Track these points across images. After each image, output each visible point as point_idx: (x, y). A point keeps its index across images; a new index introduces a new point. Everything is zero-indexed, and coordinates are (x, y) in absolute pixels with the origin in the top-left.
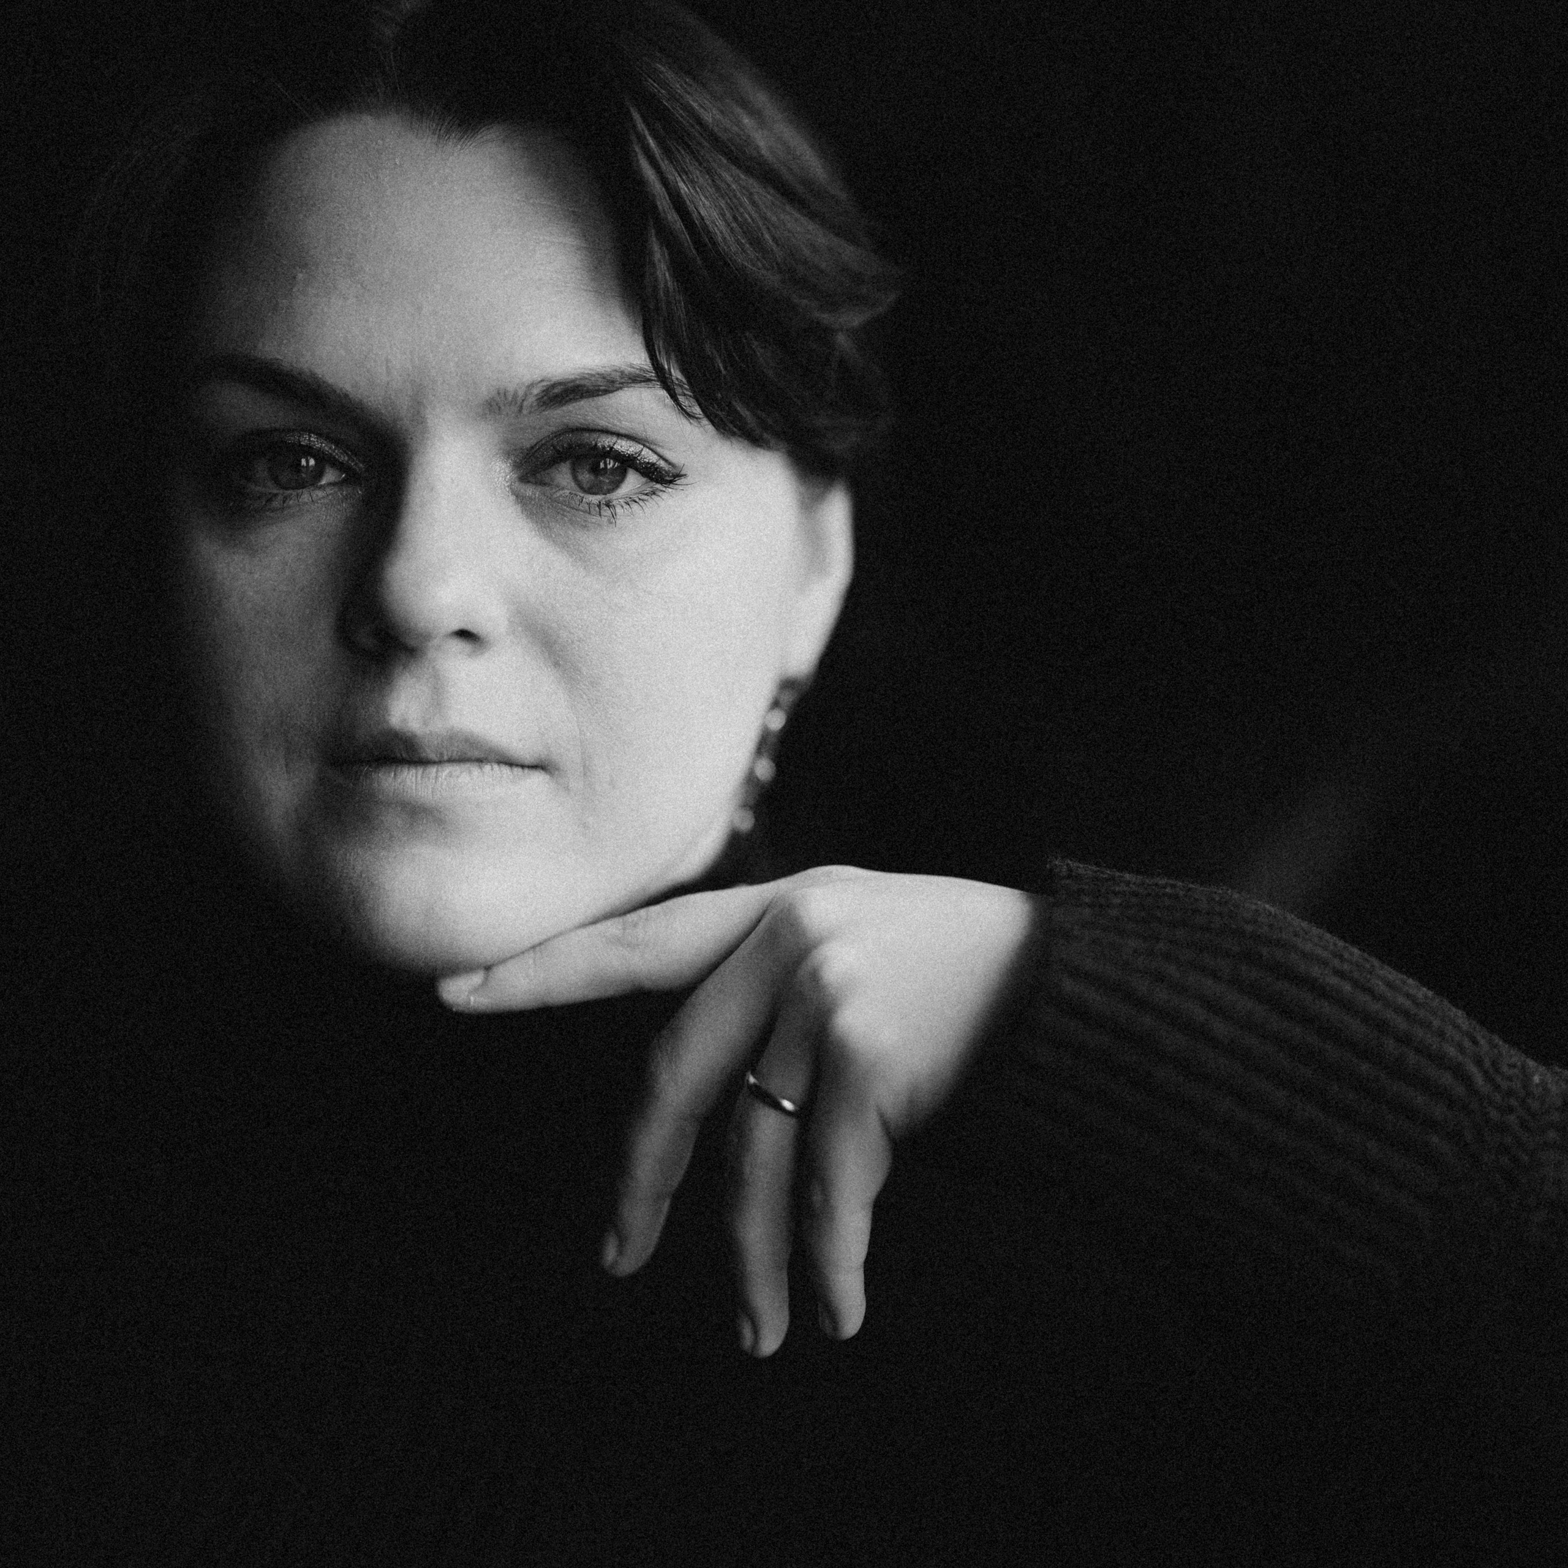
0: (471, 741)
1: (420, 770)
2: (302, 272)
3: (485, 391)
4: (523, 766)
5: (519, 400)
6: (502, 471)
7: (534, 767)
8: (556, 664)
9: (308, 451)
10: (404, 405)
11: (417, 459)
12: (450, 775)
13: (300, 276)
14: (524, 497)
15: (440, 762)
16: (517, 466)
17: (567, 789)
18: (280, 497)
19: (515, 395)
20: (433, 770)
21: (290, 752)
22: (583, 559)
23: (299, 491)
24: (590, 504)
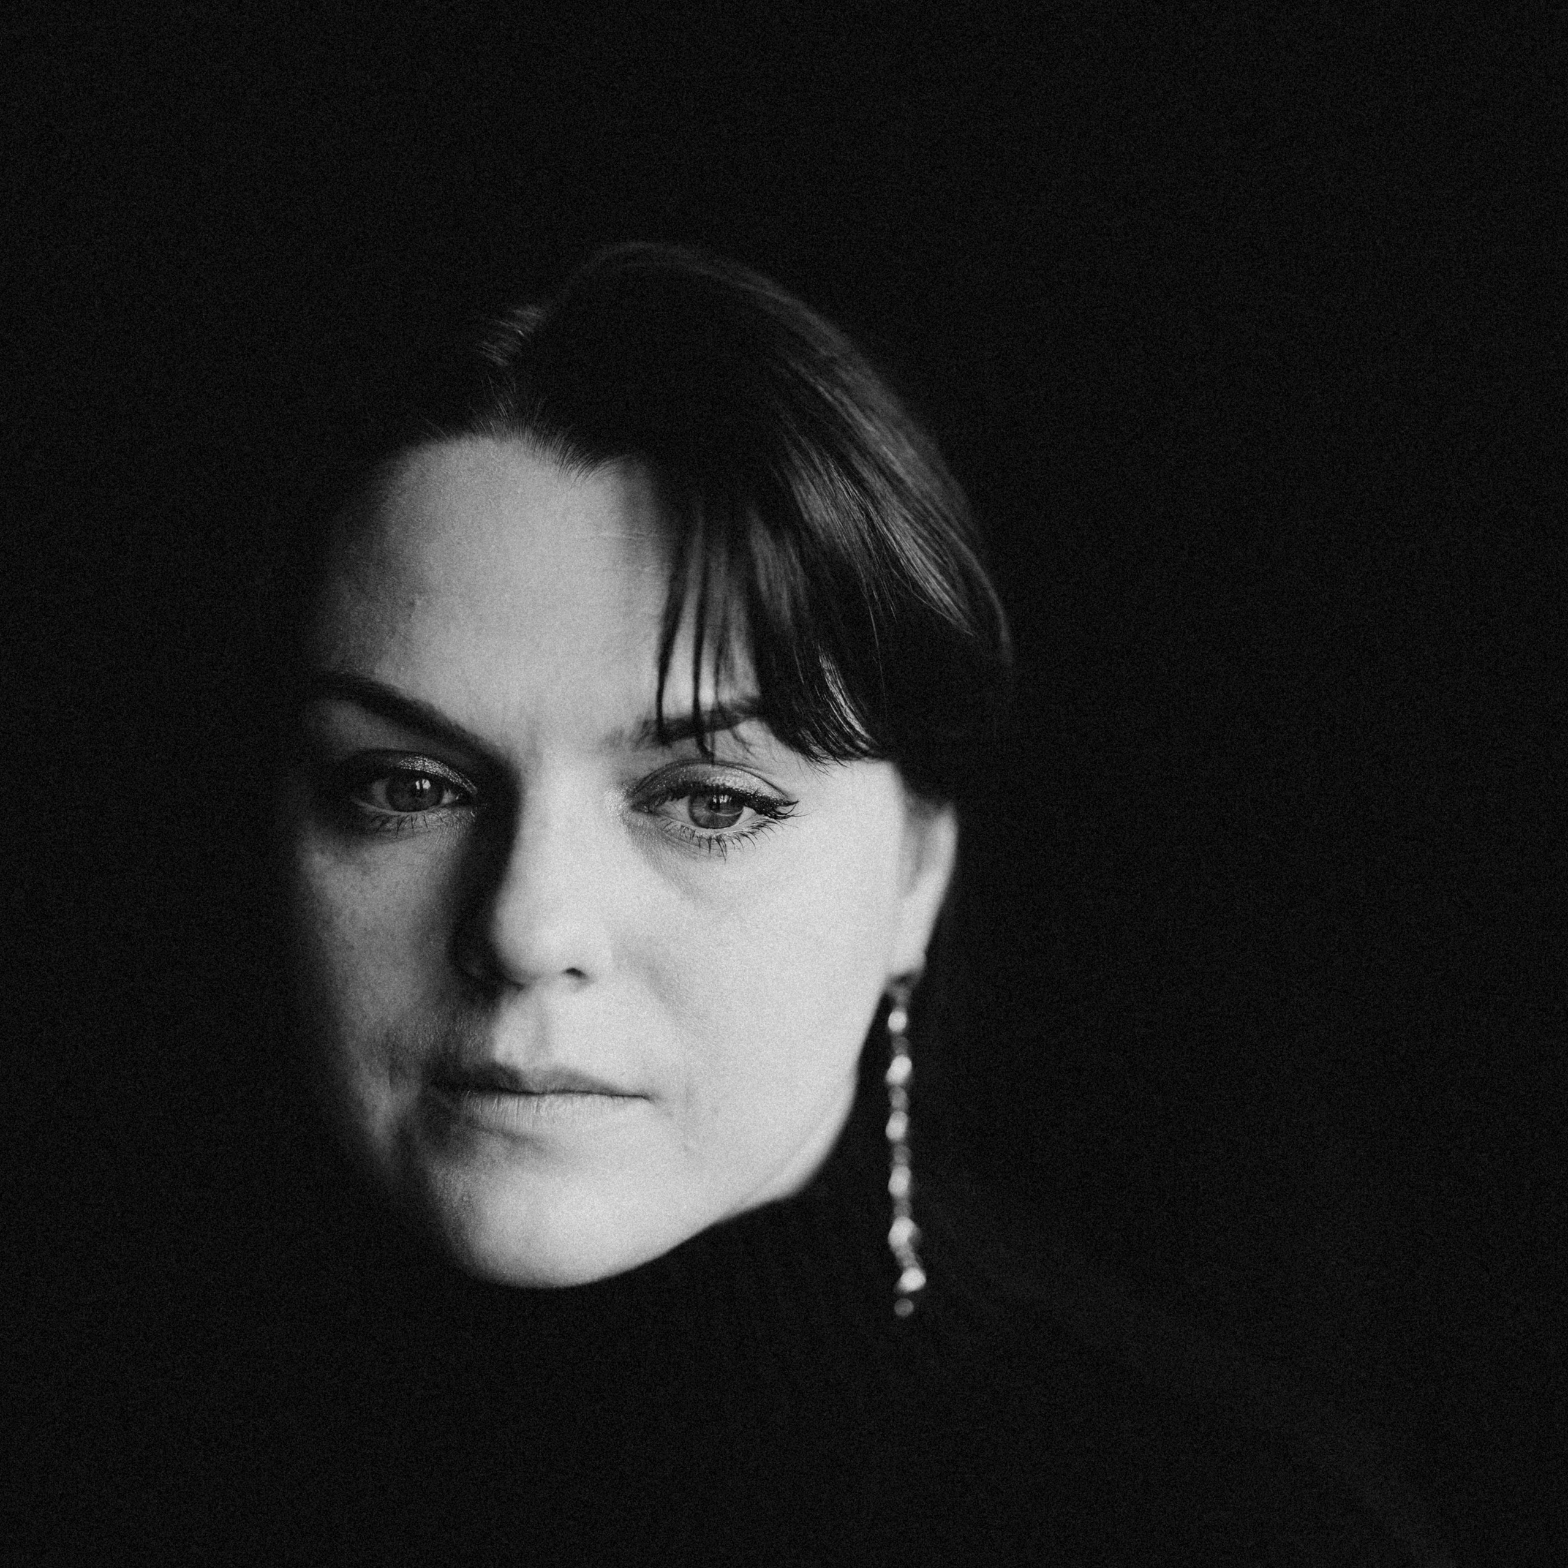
0: (574, 1077)
2: (420, 599)
3: (603, 732)
4: (629, 1096)
6: (615, 801)
7: (635, 1096)
8: (662, 997)
9: (424, 775)
11: (531, 792)
12: (554, 1104)
13: (418, 603)
14: (636, 826)
15: (542, 1094)
16: (630, 795)
17: (670, 1115)
18: (395, 820)
20: (534, 1100)
21: (395, 1070)
22: (691, 892)
23: (414, 814)
24: (701, 838)
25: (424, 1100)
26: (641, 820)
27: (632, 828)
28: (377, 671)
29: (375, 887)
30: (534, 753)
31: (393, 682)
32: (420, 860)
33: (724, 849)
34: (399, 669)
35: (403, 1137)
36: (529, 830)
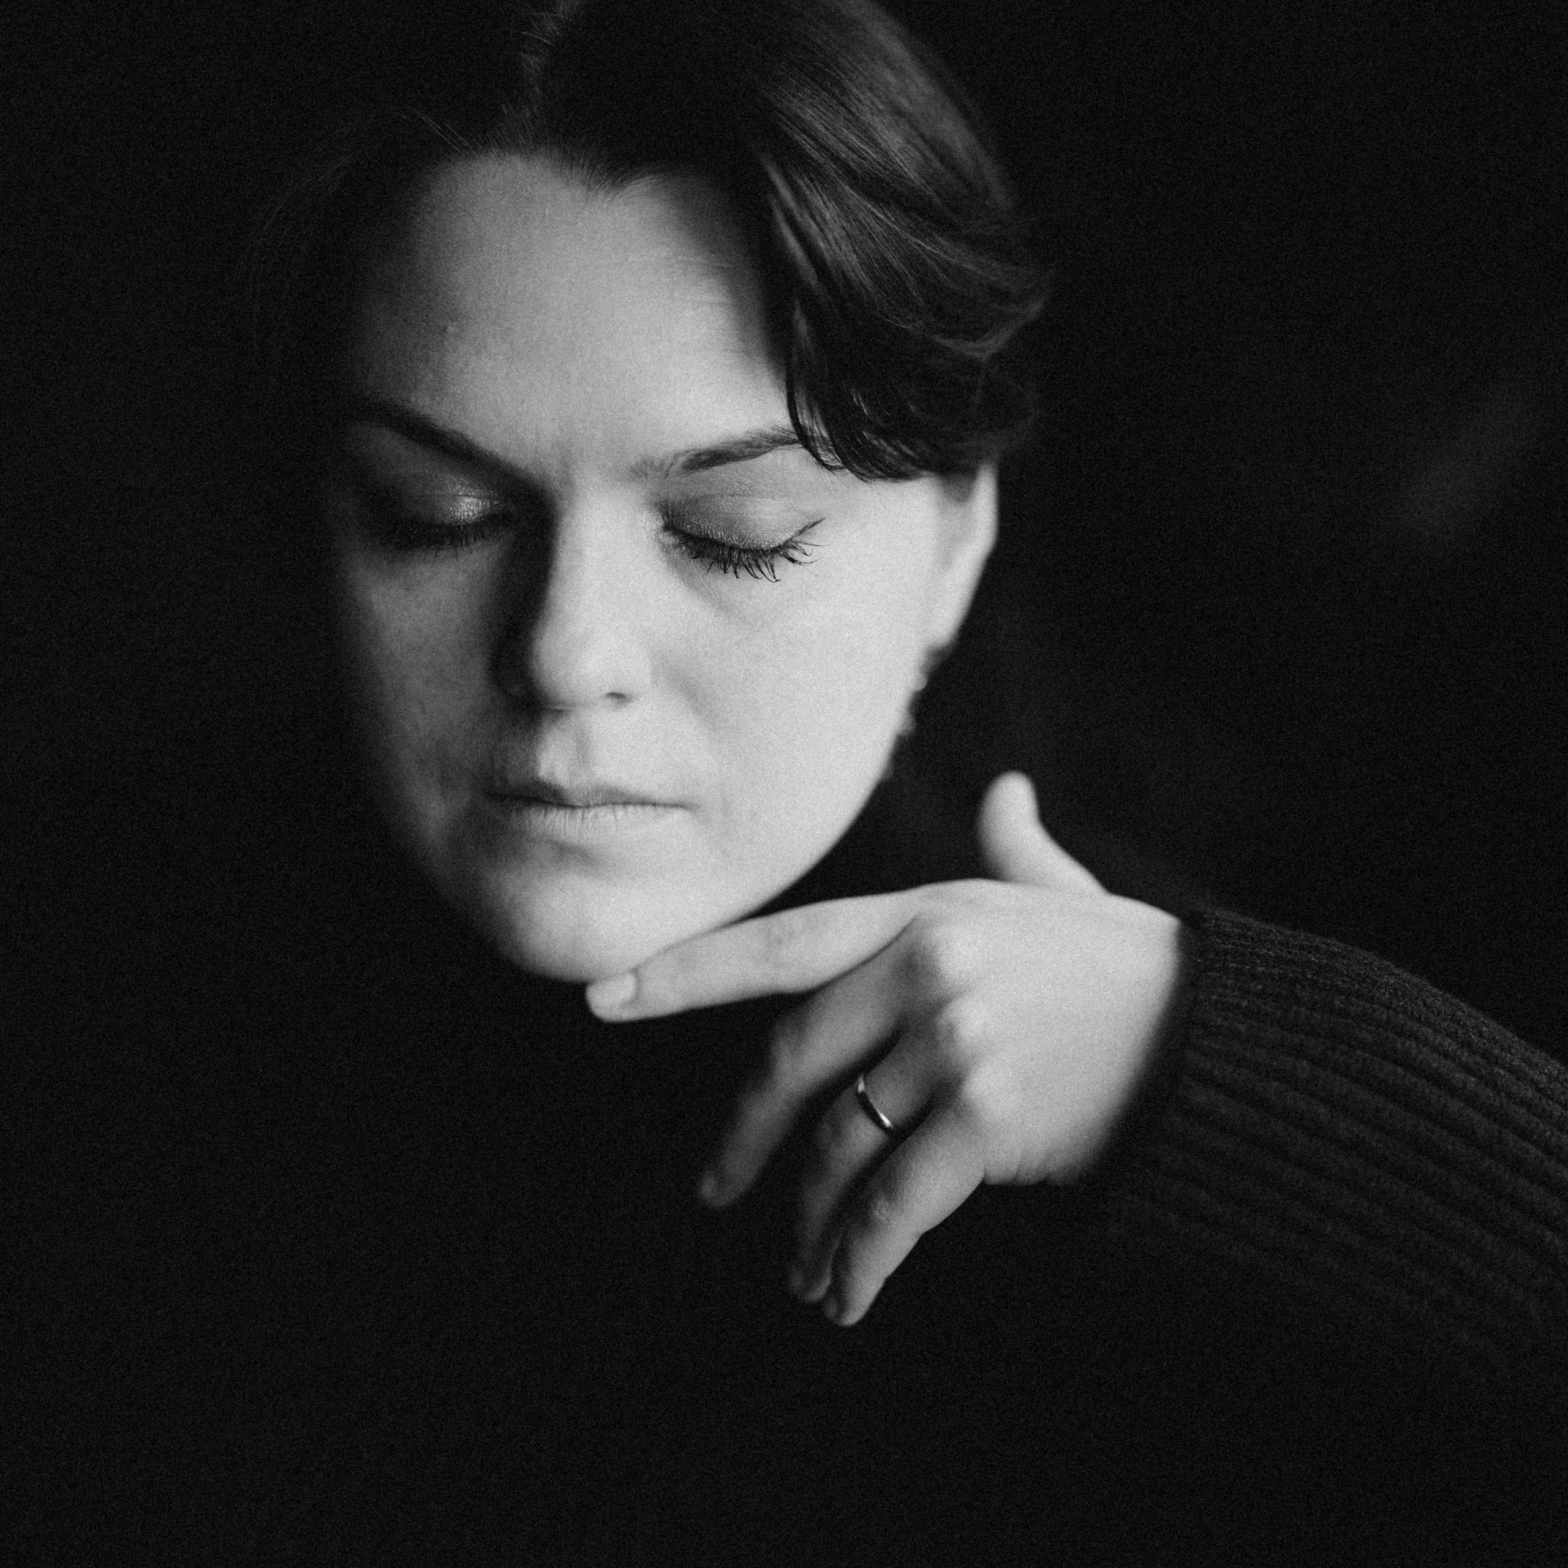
1: (569, 812)
2: (452, 325)
3: (632, 459)
4: (665, 805)
5: (665, 467)
6: (651, 520)
7: (675, 807)
8: (697, 711)
10: (553, 469)
11: (566, 520)
12: (596, 816)
14: (669, 546)
15: (588, 806)
17: (708, 822)
19: (662, 464)
20: (579, 813)
21: (446, 782)
22: (723, 607)
28: (413, 399)
30: (568, 481)
31: (427, 411)
34: (434, 399)
36: (565, 560)
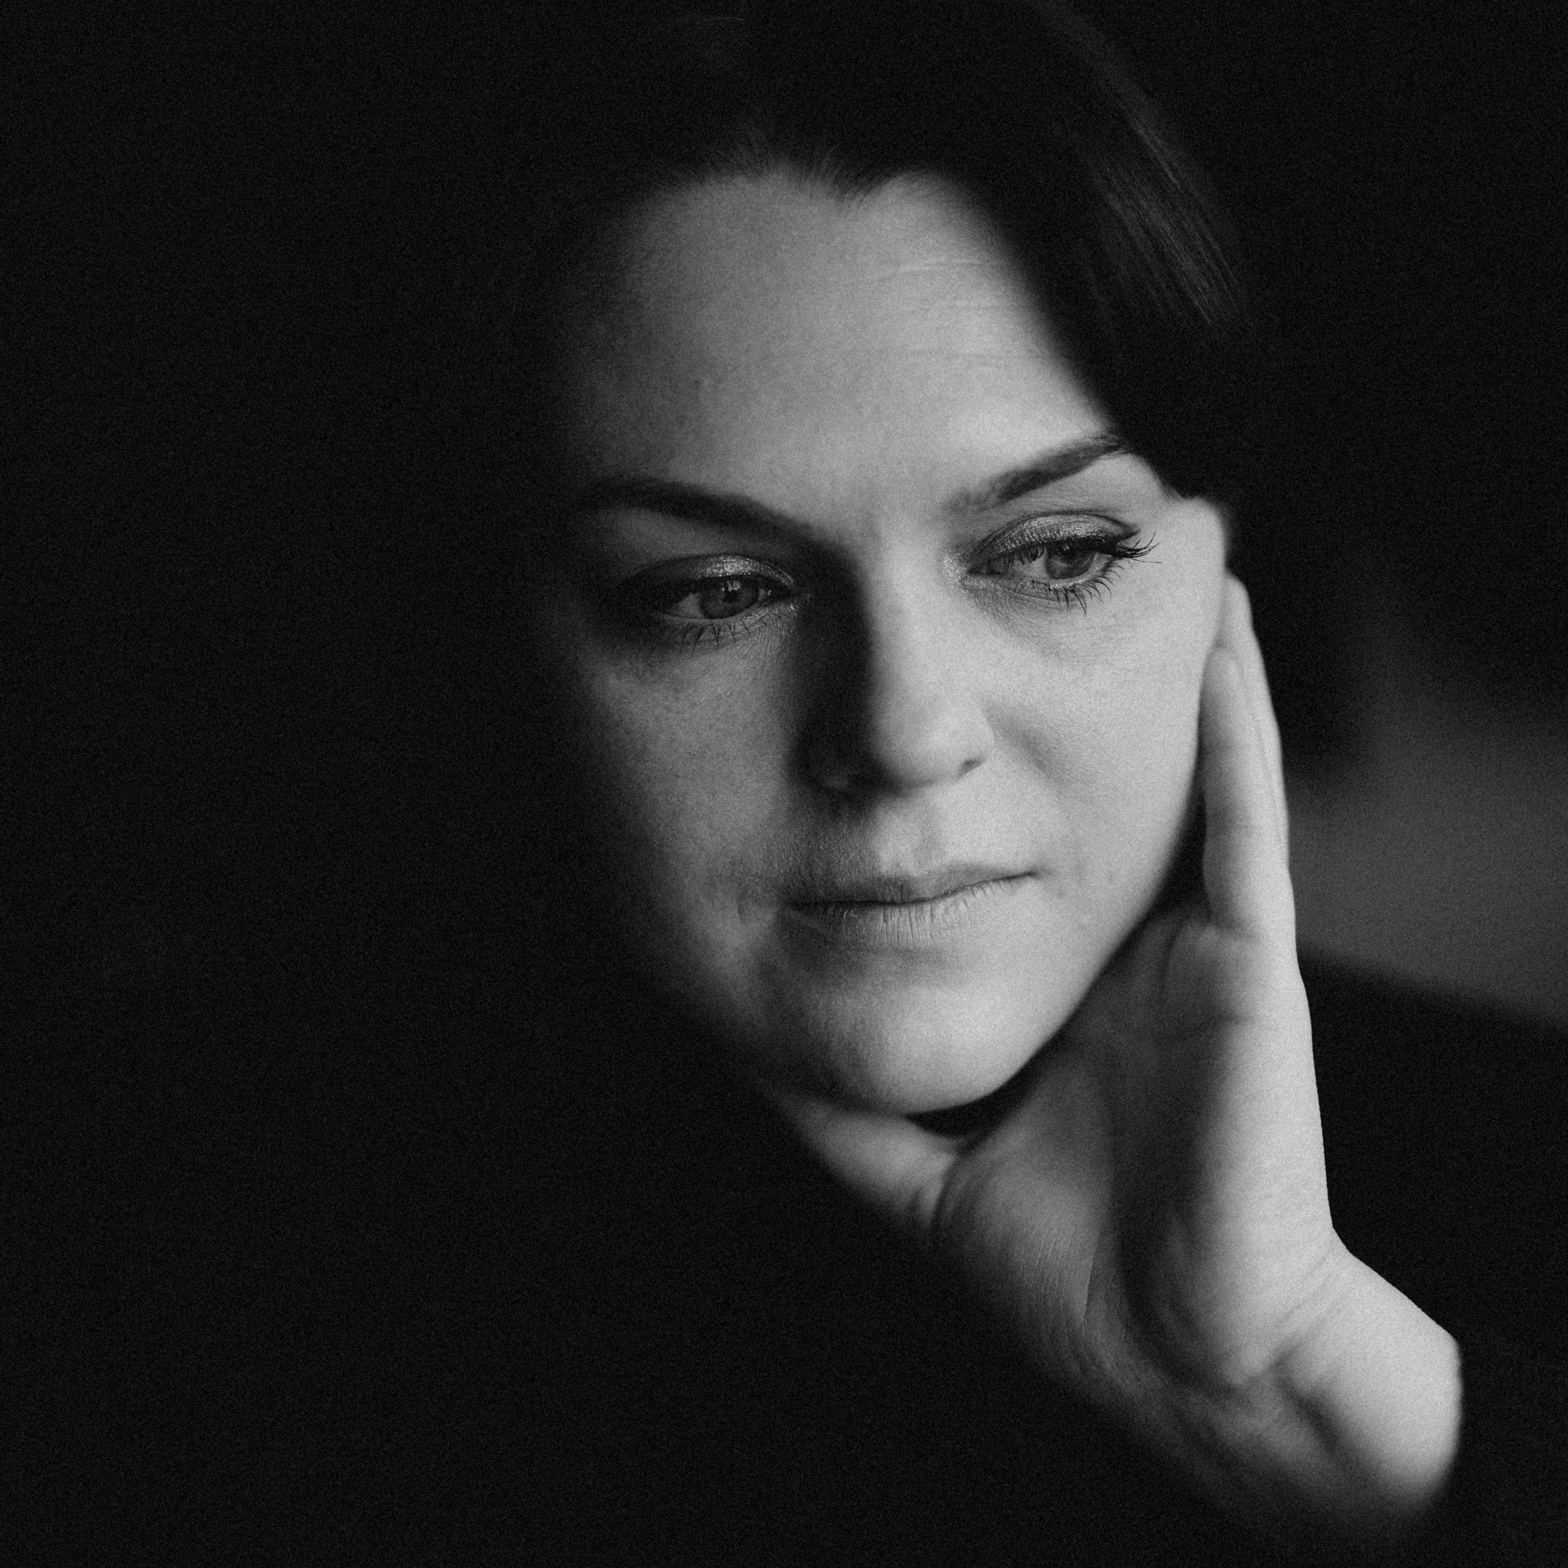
3: (945, 494)
5: (981, 498)
7: (1024, 876)
15: (936, 898)
16: (966, 560)
17: (1063, 892)
18: (711, 629)
19: (978, 494)
20: (927, 907)
21: (745, 899)
22: (1052, 647)
23: (730, 619)
24: (1056, 591)
25: (783, 925)
26: (982, 583)
27: (974, 592)
29: (694, 705)
32: (741, 666)
33: (1080, 597)
35: (766, 971)
